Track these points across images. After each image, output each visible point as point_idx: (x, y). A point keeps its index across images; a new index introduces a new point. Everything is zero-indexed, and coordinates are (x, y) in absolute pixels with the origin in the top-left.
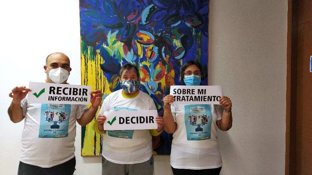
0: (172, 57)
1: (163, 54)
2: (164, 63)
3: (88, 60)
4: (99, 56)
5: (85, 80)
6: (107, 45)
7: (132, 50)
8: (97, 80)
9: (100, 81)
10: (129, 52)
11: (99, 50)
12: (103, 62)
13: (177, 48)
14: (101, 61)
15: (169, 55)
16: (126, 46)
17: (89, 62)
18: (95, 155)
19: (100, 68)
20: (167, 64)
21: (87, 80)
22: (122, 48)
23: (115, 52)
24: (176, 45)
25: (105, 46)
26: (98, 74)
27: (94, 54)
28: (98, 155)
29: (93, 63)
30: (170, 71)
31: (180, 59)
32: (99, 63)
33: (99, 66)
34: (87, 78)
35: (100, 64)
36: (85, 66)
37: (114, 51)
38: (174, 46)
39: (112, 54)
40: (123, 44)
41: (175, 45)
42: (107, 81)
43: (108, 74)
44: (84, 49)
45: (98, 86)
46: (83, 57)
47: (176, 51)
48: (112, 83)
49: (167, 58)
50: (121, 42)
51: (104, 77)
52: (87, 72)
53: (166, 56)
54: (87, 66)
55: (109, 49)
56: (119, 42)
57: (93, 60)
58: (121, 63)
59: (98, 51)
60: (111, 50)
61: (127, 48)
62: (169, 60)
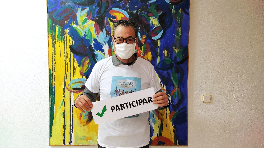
0: (149, 38)
2: (139, 44)
3: (56, 41)
4: (68, 37)
5: (52, 63)
6: (77, 24)
7: (104, 30)
8: (66, 63)
9: (69, 63)
10: (101, 32)
11: (68, 29)
12: (72, 43)
13: (154, 28)
14: (70, 42)
15: (146, 35)
16: (98, 25)
17: (57, 43)
18: (64, 145)
19: (69, 49)
20: (143, 45)
21: (55, 63)
22: (94, 26)
23: (85, 32)
24: (154, 24)
25: (75, 26)
26: (67, 57)
27: (63, 34)
28: (68, 145)
29: (62, 44)
30: (147, 53)
31: (158, 40)
32: (68, 44)
33: (68, 47)
34: (55, 60)
36: (53, 47)
38: (151, 25)
39: (82, 35)
40: (94, 23)
42: (77, 64)
43: (78, 57)
44: (51, 28)
45: (67, 69)
46: (50, 37)
47: (153, 31)
48: (83, 66)
49: (143, 38)
50: (93, 20)
51: (74, 60)
52: (55, 54)
56: (90, 21)
57: (62, 41)
58: (92, 44)
59: (67, 31)
60: (81, 30)
61: (98, 27)
62: (145, 42)
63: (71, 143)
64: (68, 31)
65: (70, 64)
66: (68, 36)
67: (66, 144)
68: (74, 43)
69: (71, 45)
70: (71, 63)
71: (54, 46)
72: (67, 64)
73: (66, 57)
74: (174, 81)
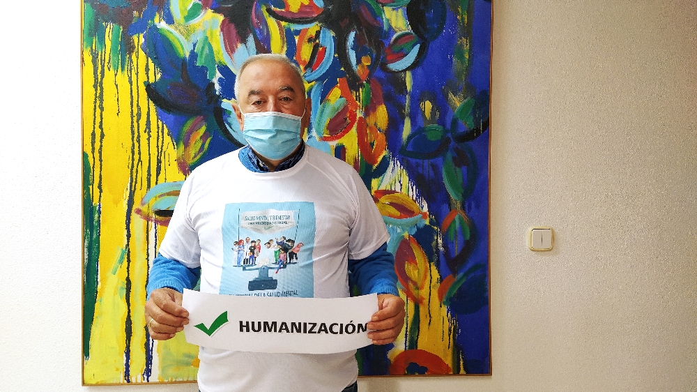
0: (379, 64)
1: (352, 56)
2: (354, 83)
3: (106, 68)
4: (141, 59)
5: (93, 134)
6: (170, 21)
7: (251, 40)
8: (136, 136)
9: (144, 136)
10: (240, 46)
11: (141, 35)
12: (155, 76)
13: (395, 36)
14: (147, 74)
15: (372, 57)
16: (232, 26)
17: (109, 75)
18: (128, 381)
19: (143, 94)
20: (362, 85)
21: (102, 136)
22: (219, 29)
23: (195, 45)
24: (393, 25)
25: (163, 25)
26: (139, 115)
27: (126, 48)
28: (139, 381)
29: (122, 78)
30: (374, 110)
31: (404, 71)
32: (143, 78)
33: (143, 88)
34: (101, 127)
35: (145, 83)
36: (95, 86)
37: (193, 39)
38: (386, 28)
39: (185, 51)
40: (221, 18)
41: (390, 27)
42: (168, 139)
43: (171, 117)
44: (93, 31)
45: (140, 153)
46: (88, 58)
47: (391, 46)
48: (187, 145)
49: (363, 66)
50: (217, 10)
51: (160, 126)
52: (102, 109)
53: (359, 61)
54: (102, 89)
55: (176, 33)
56: (210, 11)
57: (123, 70)
58: (215, 81)
59: (139, 40)
60: (182, 38)
61: (234, 32)
62: (370, 75)
63: (148, 376)
64: (142, 40)
65: (149, 139)
66: (142, 54)
67: (133, 379)
68: (159, 76)
69: (152, 80)
70: (150, 136)
71: (98, 84)
72: (139, 136)
73: (135, 119)
74: (453, 189)
